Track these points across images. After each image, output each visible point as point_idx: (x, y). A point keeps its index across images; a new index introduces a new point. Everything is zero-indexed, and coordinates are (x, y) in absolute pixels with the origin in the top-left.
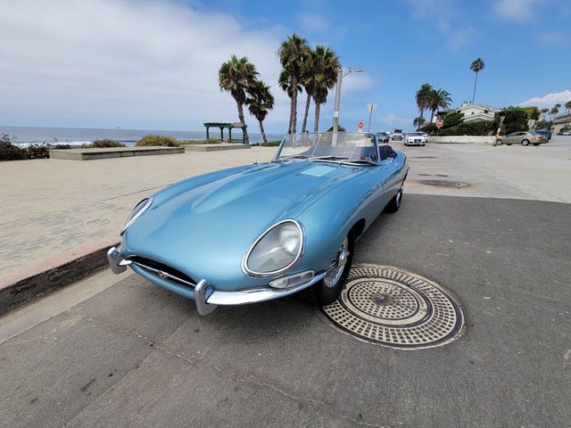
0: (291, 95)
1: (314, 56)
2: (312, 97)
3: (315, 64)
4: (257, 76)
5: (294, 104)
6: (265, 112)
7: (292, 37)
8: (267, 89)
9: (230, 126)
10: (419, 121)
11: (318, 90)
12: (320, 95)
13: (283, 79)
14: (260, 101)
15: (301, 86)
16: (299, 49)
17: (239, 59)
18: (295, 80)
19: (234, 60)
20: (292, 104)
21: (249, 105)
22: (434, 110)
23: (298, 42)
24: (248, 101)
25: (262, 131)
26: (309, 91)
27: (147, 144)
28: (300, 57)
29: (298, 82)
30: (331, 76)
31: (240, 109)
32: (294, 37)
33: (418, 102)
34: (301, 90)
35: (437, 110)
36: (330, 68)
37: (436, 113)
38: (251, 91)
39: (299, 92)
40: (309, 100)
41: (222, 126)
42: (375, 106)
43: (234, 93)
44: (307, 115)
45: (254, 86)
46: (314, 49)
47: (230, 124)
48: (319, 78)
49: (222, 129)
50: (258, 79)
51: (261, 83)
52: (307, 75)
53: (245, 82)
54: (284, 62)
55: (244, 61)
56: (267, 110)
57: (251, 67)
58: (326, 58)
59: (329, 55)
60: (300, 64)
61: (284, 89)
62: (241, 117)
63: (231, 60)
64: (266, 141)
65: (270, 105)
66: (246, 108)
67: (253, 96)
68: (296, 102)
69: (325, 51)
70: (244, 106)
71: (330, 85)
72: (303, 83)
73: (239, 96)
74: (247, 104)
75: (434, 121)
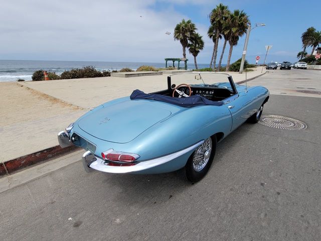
0: (214, 40)
1: (232, 17)
2: (228, 42)
3: (232, 21)
4: (195, 30)
5: (216, 47)
6: (198, 51)
7: (219, 6)
8: (200, 38)
9: (179, 60)
10: (303, 54)
11: (233, 37)
12: (234, 41)
13: (210, 31)
14: (196, 45)
15: (222, 35)
16: (223, 13)
17: (186, 21)
18: (218, 32)
19: (184, 22)
20: (215, 46)
21: (189, 48)
22: (315, 46)
23: (222, 8)
24: (189, 45)
25: (196, 62)
26: (227, 38)
27: (142, 70)
28: (223, 17)
29: (220, 32)
30: (243, 28)
31: (184, 50)
32: (220, 5)
33: (303, 41)
34: (221, 37)
35: (317, 47)
36: (242, 24)
37: (316, 48)
38: (191, 39)
39: (220, 38)
40: (225, 43)
41: (174, 60)
42: (271, 46)
43: (181, 41)
44: (223, 52)
45: (193, 37)
46: (232, 12)
47: (179, 59)
48: (234, 30)
49: (174, 62)
50: (196, 32)
51: (197, 34)
52: (226, 28)
53: (188, 34)
54: (213, 21)
55: (189, 22)
56: (199, 50)
57: (193, 26)
58: (240, 17)
59: (243, 15)
60: (222, 22)
61: (211, 37)
62: (184, 55)
63: (181, 22)
64: (197, 68)
65: (201, 47)
66: (187, 49)
67: (192, 42)
68: (217, 45)
69: (240, 13)
70: (186, 48)
71: (241, 34)
72: (223, 34)
73: (184, 43)
74: (188, 47)
75: (314, 54)
